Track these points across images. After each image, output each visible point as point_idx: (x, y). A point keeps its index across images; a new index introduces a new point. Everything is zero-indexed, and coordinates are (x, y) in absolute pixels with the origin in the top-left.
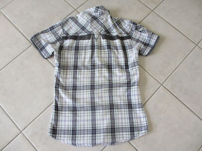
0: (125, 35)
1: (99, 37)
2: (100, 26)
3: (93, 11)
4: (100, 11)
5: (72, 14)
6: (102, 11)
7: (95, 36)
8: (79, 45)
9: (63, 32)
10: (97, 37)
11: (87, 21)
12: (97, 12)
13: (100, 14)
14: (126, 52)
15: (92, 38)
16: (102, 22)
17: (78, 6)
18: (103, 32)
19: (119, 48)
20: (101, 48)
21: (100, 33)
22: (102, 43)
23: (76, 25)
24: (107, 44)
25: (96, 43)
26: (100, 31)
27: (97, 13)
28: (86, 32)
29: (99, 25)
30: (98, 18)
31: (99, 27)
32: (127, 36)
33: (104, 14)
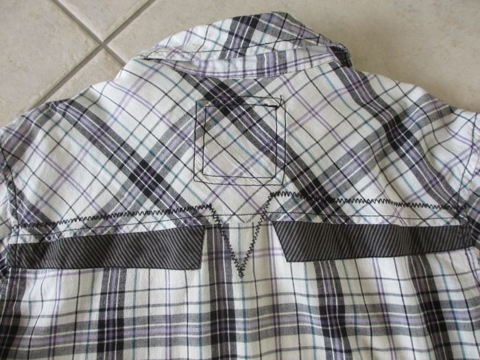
0: (441, 219)
1: (257, 246)
2: (265, 160)
3: (209, 45)
4: (261, 50)
5: (77, 76)
6: (281, 46)
7: (233, 235)
8: (121, 308)
9: (14, 213)
10: (246, 248)
11: (174, 128)
12: (243, 55)
13: (260, 72)
14: (448, 345)
15: (210, 253)
16: (280, 131)
17: (120, 21)
18: (286, 206)
19: (398, 319)
20: (276, 320)
21: (262, 211)
22: (285, 286)
23: (94, 150)
24: (321, 296)
25: (240, 296)
26: (262, 197)
27: (238, 63)
28: (168, 212)
29: (252, 149)
30: (250, 101)
31: (258, 171)
32: (456, 223)
33: (291, 70)
